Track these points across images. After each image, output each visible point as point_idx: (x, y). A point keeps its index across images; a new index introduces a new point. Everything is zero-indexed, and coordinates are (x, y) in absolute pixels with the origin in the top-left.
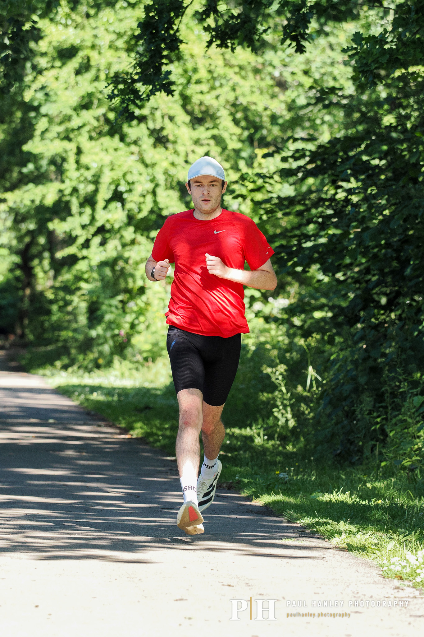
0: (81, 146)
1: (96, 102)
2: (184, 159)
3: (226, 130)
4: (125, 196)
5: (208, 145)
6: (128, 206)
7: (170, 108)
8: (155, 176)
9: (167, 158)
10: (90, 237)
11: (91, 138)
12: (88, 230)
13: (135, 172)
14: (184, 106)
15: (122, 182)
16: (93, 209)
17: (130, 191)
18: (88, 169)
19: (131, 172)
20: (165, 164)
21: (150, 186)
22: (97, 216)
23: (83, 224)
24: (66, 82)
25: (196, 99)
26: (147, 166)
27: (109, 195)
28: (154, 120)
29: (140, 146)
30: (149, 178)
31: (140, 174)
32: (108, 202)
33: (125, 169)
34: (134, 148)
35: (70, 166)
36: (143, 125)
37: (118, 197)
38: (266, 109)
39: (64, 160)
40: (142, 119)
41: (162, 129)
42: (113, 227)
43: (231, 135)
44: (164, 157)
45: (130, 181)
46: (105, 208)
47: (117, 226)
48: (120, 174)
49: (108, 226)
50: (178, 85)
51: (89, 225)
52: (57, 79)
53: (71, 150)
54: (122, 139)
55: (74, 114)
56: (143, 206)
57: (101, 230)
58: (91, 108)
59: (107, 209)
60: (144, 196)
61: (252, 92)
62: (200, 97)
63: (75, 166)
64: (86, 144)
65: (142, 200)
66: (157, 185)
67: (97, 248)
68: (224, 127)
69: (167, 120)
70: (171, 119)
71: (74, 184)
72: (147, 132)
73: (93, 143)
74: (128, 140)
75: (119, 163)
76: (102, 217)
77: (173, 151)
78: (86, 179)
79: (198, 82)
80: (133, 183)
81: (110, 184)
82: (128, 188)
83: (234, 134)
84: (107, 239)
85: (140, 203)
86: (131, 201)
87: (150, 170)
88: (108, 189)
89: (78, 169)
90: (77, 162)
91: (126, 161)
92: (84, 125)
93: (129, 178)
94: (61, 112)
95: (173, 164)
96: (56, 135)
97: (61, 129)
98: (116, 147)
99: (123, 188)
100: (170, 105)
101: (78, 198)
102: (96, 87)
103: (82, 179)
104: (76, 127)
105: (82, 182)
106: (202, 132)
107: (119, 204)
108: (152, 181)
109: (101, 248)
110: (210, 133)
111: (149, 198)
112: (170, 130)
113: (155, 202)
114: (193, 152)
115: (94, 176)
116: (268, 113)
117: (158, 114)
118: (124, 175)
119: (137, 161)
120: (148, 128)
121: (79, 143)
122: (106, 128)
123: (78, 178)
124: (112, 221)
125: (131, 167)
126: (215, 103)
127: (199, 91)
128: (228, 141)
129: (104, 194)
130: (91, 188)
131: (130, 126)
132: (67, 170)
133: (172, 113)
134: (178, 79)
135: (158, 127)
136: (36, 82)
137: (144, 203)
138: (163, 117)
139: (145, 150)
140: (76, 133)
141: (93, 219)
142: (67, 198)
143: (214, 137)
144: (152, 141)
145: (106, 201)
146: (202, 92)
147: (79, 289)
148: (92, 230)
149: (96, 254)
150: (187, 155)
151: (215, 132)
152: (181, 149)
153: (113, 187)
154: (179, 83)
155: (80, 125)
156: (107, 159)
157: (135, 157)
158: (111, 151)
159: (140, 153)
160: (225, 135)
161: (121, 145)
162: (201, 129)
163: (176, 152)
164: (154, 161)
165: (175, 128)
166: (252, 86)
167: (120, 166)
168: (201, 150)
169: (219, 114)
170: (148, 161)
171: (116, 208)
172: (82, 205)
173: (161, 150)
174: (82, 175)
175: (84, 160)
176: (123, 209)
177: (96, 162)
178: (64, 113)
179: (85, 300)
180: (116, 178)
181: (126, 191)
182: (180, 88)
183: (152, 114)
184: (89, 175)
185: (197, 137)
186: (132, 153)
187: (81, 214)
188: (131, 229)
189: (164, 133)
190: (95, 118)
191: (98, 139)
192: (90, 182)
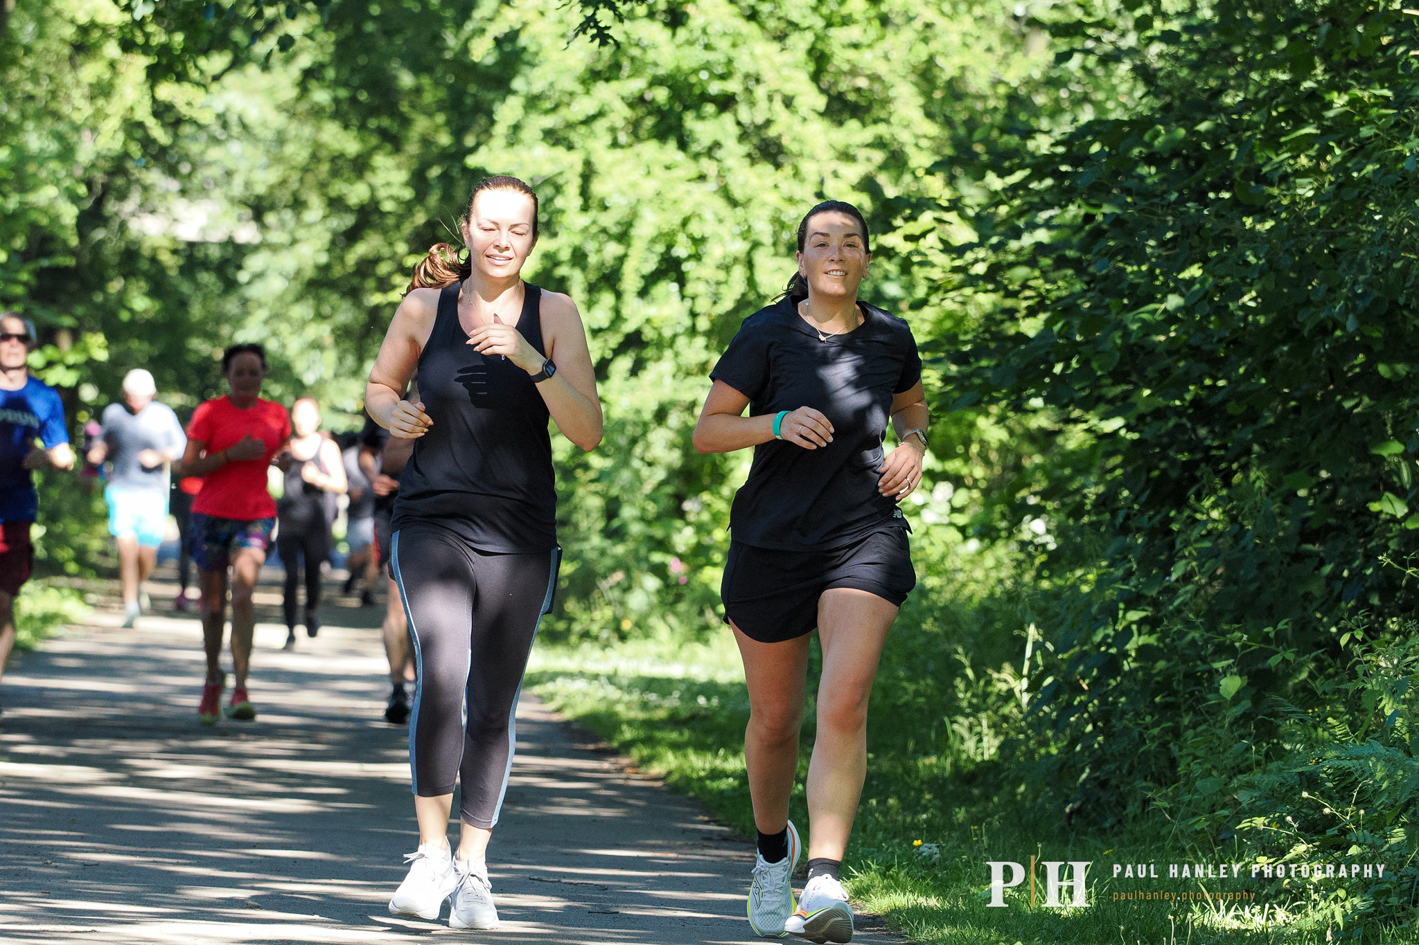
0: (593, 159)
1: (626, 63)
2: (815, 189)
3: (907, 126)
4: (685, 267)
5: (868, 160)
6: (690, 289)
7: (787, 80)
8: (751, 223)
9: (776, 186)
10: (609, 355)
11: (615, 144)
12: (606, 341)
13: (708, 216)
14: (816, 77)
15: (682, 239)
16: (619, 295)
17: (697, 257)
18: (605, 208)
19: (699, 216)
20: (773, 198)
21: (741, 247)
22: (625, 312)
23: (595, 326)
24: (561, 21)
25: (841, 58)
26: (733, 203)
27: (651, 266)
28: (752, 104)
29: (719, 161)
30: (737, 230)
31: (721, 221)
32: (651, 280)
33: (686, 209)
34: (707, 166)
35: (570, 200)
36: (727, 118)
37: (670, 268)
38: (996, 82)
39: (558, 189)
40: (726, 103)
41: (768, 123)
42: (660, 334)
43: (917, 137)
44: (769, 182)
45: (697, 235)
46: (643, 293)
47: (667, 333)
48: (677, 220)
49: (649, 334)
50: (805, 29)
51: (608, 329)
52: (542, 14)
53: (572, 167)
54: (683, 145)
55: (579, 88)
56: (723, 289)
57: (634, 341)
58: (617, 78)
59: (649, 298)
60: (727, 268)
61: (965, 45)
62: (852, 54)
63: (579, 201)
64: (603, 157)
65: (721, 275)
66: (756, 245)
67: (626, 379)
68: (901, 120)
69: (778, 105)
70: (788, 102)
71: (577, 240)
72: (736, 131)
73: (618, 153)
74: (695, 148)
75: (673, 195)
76: (636, 314)
77: (791, 173)
78: (604, 231)
79: (847, 21)
80: (703, 240)
81: (654, 241)
82: (692, 250)
83: (925, 136)
84: (647, 360)
85: (718, 283)
86: (698, 279)
87: (739, 210)
88: (649, 250)
89: (585, 208)
90: (585, 192)
91: (688, 192)
92: (600, 114)
93: (695, 228)
94: (552, 84)
95: (790, 200)
96: (541, 135)
97: (549, 122)
98: (668, 163)
99: (682, 249)
100: (786, 72)
101: (584, 268)
102: (626, 33)
103: (594, 230)
104: (581, 117)
105: (594, 237)
106: (854, 133)
107: (674, 287)
108: (745, 235)
109: (633, 380)
110: (869, 134)
111: (739, 273)
112: (784, 126)
113: (751, 282)
114: (835, 174)
115: (618, 223)
116: (1002, 90)
117: (760, 92)
118: (685, 223)
119: (715, 192)
120: (739, 123)
121: (589, 153)
122: (649, 122)
123: (585, 230)
124: (656, 323)
125: (699, 204)
126: (882, 68)
127: (846, 41)
128: (910, 150)
129: (639, 262)
130: (613, 249)
131: (700, 117)
132: (561, 211)
133: (789, 89)
134: (804, 17)
135: (760, 120)
136: (499, 20)
137: (726, 282)
138: (770, 99)
139: (729, 170)
140: (583, 130)
141: (618, 317)
142: (562, 271)
143: (879, 143)
144: (745, 148)
145: (643, 277)
146: (856, 46)
147: (586, 467)
148: (614, 340)
149: (621, 392)
150: (822, 182)
151: (881, 129)
152: (807, 167)
153: (660, 248)
154: (804, 24)
155: (592, 111)
156: (649, 187)
157: (711, 185)
158: (658, 171)
159: (720, 176)
160: (905, 137)
161: (680, 156)
162: (853, 124)
163: (796, 174)
164: (749, 193)
165: (796, 120)
166: (965, 34)
167: (675, 202)
168: (853, 173)
169: (892, 93)
170: (738, 194)
171: (668, 294)
172: (592, 289)
173: (766, 168)
174: (594, 222)
175: (598, 188)
176: (683, 297)
177: (623, 193)
178: (559, 86)
179: (596, 493)
180: (665, 228)
181: (690, 257)
182: (809, 37)
183: (748, 91)
184: (608, 220)
185: (845, 143)
186: (702, 178)
187: (590, 305)
188: (700, 341)
189: (772, 132)
190: (623, 98)
191: (631, 145)
192: (612, 237)
